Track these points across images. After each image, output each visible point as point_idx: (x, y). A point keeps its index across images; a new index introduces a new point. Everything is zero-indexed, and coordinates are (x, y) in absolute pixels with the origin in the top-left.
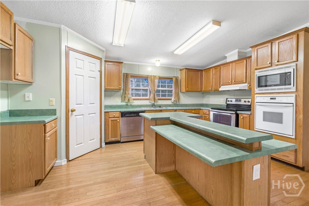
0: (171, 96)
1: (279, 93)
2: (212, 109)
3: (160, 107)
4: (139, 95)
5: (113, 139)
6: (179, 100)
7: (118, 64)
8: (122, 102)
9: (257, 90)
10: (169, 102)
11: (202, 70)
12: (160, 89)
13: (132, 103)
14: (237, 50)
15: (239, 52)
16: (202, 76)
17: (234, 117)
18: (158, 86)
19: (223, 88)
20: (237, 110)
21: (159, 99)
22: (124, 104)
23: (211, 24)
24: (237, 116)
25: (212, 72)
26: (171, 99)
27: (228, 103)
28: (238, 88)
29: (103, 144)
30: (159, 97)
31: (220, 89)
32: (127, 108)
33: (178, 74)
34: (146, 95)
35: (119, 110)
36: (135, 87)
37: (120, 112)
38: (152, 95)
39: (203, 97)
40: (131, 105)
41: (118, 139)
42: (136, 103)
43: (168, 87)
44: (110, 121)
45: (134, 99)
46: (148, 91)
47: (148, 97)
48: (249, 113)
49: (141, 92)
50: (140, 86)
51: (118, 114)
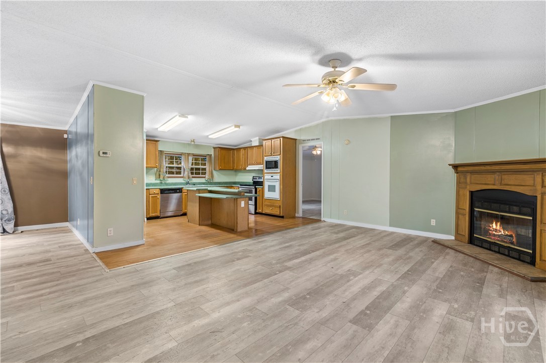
0: (205, 174)
1: (274, 173)
2: (241, 185)
3: (194, 185)
4: (173, 173)
5: (154, 215)
6: (212, 178)
7: (155, 142)
8: (156, 180)
9: (266, 171)
10: (203, 180)
11: (233, 149)
12: (194, 166)
13: (166, 181)
14: (258, 138)
15: (259, 139)
16: (233, 154)
17: (254, 190)
18: (192, 165)
19: (249, 168)
20: (256, 186)
21: (193, 177)
22: (158, 182)
23: (234, 127)
24: (256, 189)
25: (242, 152)
26: (205, 177)
27: (254, 180)
28: (258, 168)
29: (146, 219)
30: (193, 174)
31: (247, 169)
32: (161, 186)
33: (212, 152)
34: (180, 173)
35: (159, 187)
36: (169, 164)
37: (160, 189)
38: (186, 173)
39: (236, 175)
40: (165, 183)
41: (158, 214)
42: (170, 181)
43: (202, 164)
44: (150, 198)
45: (168, 177)
46: (182, 169)
47: (182, 175)
48: (262, 187)
49: (174, 170)
50: (173, 164)
51: (158, 191)
